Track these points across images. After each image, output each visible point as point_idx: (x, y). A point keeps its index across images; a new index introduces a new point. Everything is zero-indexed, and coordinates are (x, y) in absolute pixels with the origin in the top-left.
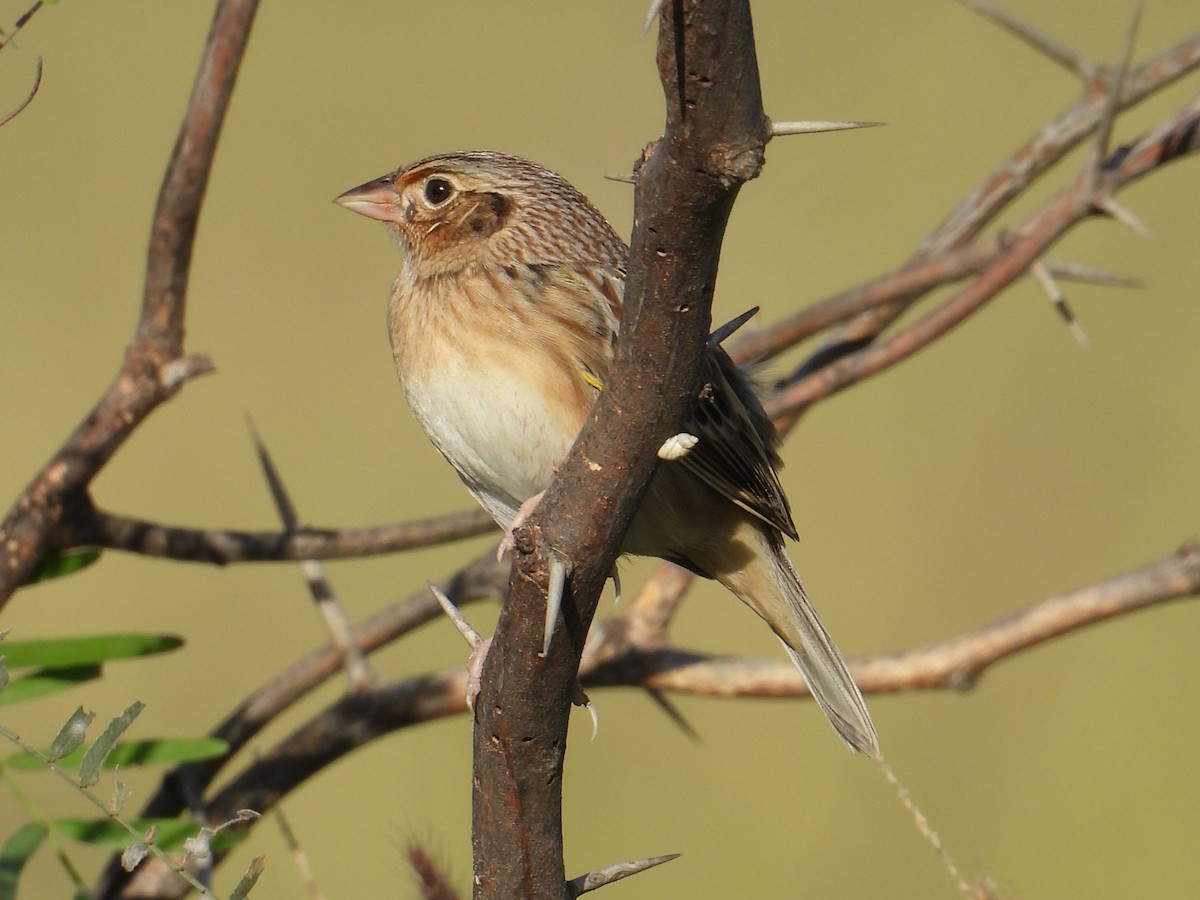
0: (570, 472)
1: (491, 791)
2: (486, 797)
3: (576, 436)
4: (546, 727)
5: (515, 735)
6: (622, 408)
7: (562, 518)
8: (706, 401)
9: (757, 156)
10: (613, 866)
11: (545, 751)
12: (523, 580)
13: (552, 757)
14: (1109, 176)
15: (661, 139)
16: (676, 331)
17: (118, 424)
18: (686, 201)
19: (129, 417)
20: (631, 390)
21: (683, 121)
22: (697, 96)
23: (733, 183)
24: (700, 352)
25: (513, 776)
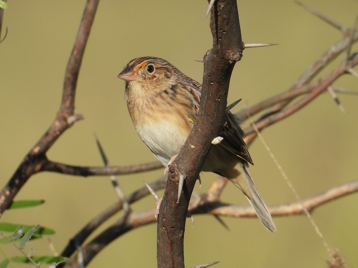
0: (185, 149)
1: (162, 243)
2: (161, 245)
3: (187, 138)
4: (179, 224)
5: (169, 226)
6: (201, 129)
7: (183, 162)
8: (226, 127)
9: (240, 54)
10: (199, 265)
11: (178, 231)
12: (171, 180)
13: (181, 233)
14: (351, 62)
15: (212, 49)
16: (216, 106)
17: (55, 135)
18: (219, 67)
19: (58, 133)
20: (203, 123)
21: (218, 44)
22: (222, 36)
23: (233, 62)
24: (224, 112)
25: (169, 239)
